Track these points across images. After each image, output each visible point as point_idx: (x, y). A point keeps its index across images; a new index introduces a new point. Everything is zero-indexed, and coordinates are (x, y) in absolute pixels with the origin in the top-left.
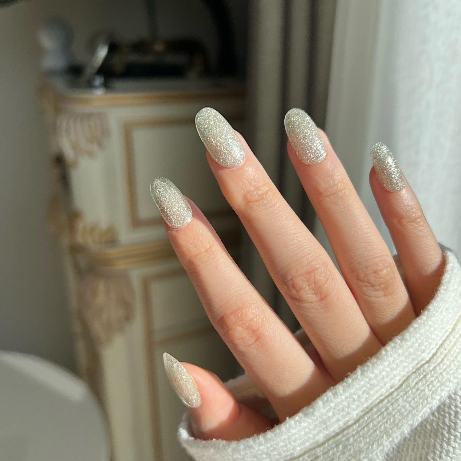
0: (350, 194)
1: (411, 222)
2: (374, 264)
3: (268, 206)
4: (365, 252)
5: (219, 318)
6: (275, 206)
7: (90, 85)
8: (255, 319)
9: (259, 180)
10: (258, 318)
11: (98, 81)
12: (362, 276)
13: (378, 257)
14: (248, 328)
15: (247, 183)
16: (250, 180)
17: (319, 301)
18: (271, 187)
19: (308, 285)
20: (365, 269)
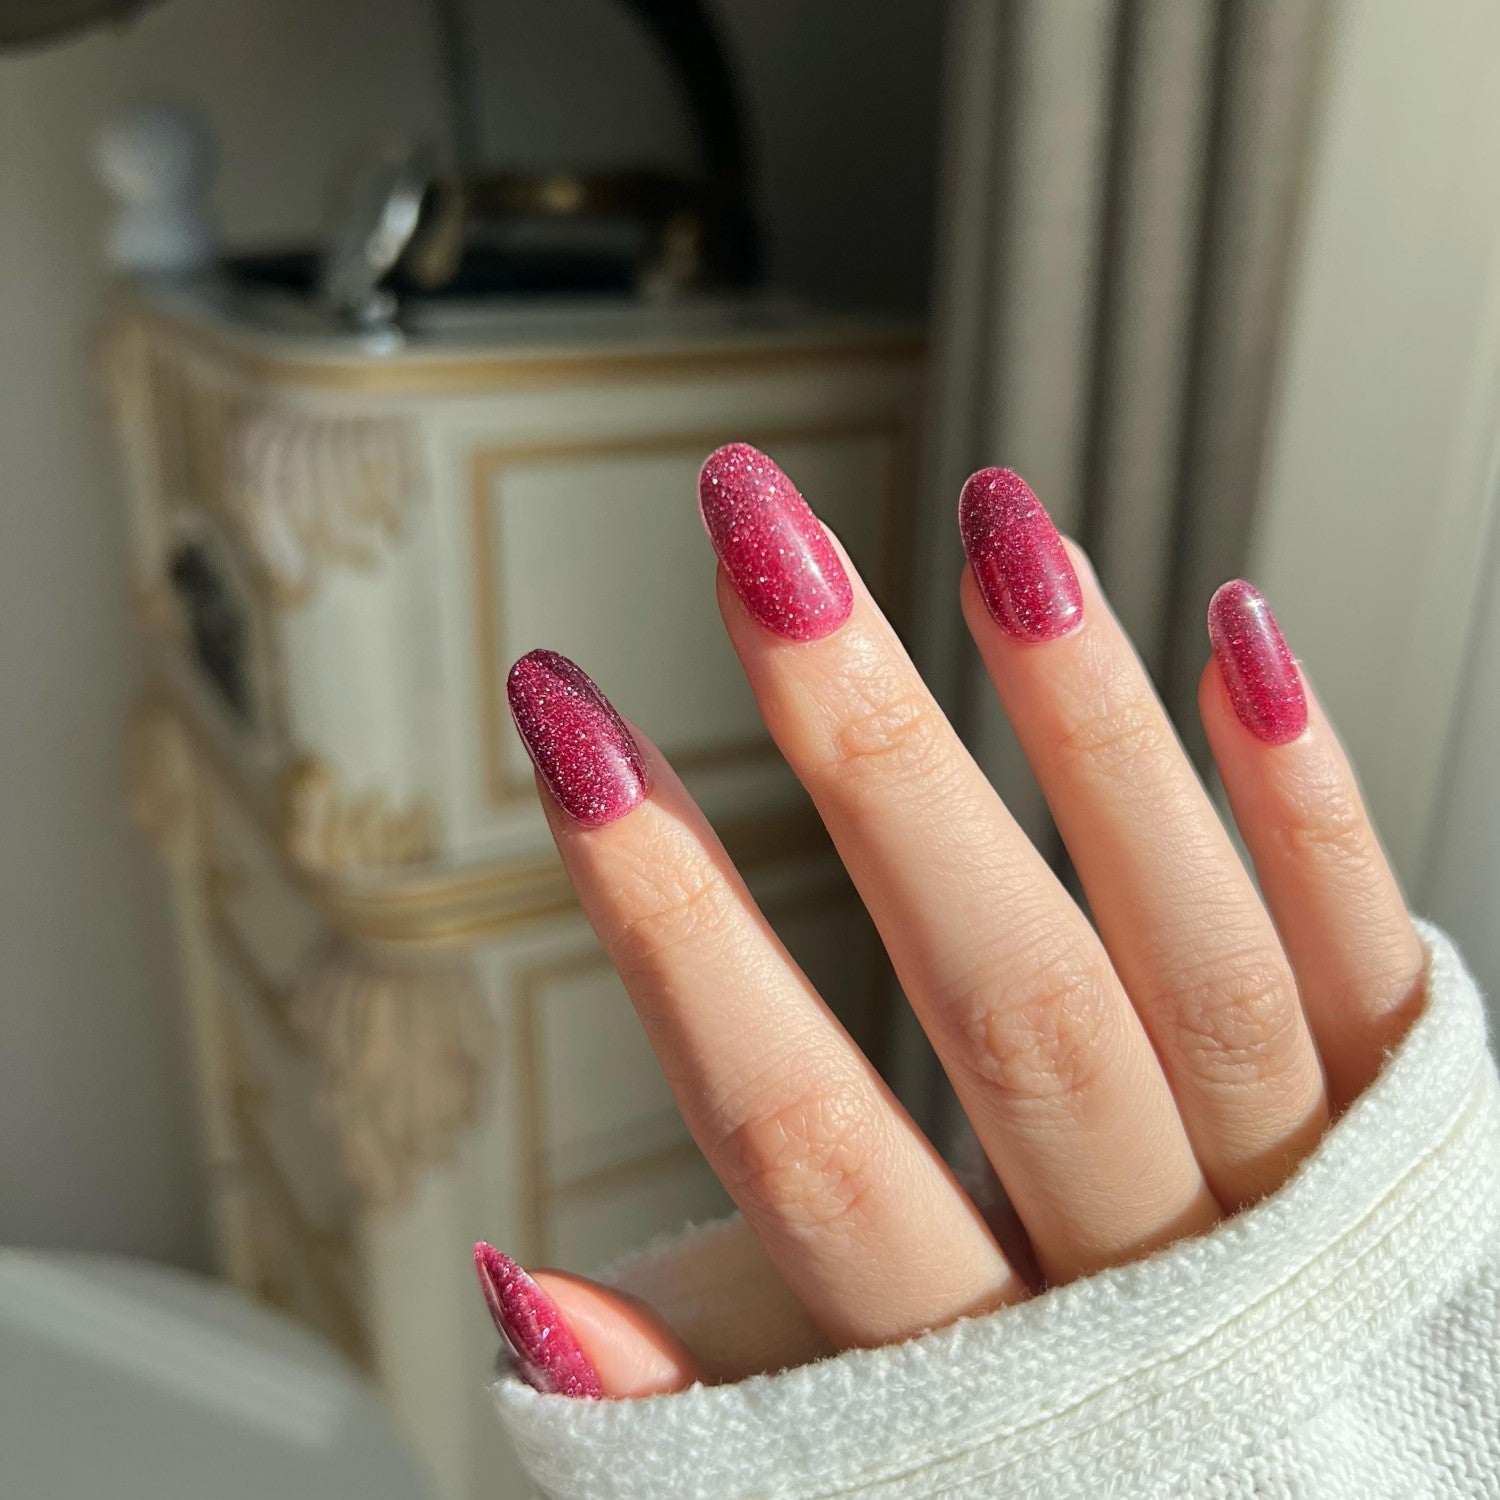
0: (1160, 746)
1: (1325, 839)
2: (1234, 974)
3: (918, 771)
4: (1207, 934)
5: (729, 1129)
6: (941, 773)
7: (348, 323)
8: (855, 1136)
9: (889, 684)
10: (861, 1131)
11: (377, 310)
12: (1195, 1013)
13: (1245, 952)
14: (831, 1165)
15: (853, 691)
16: (863, 682)
17: (1066, 1092)
18: (927, 706)
19: (1040, 1042)
20: (1206, 990)
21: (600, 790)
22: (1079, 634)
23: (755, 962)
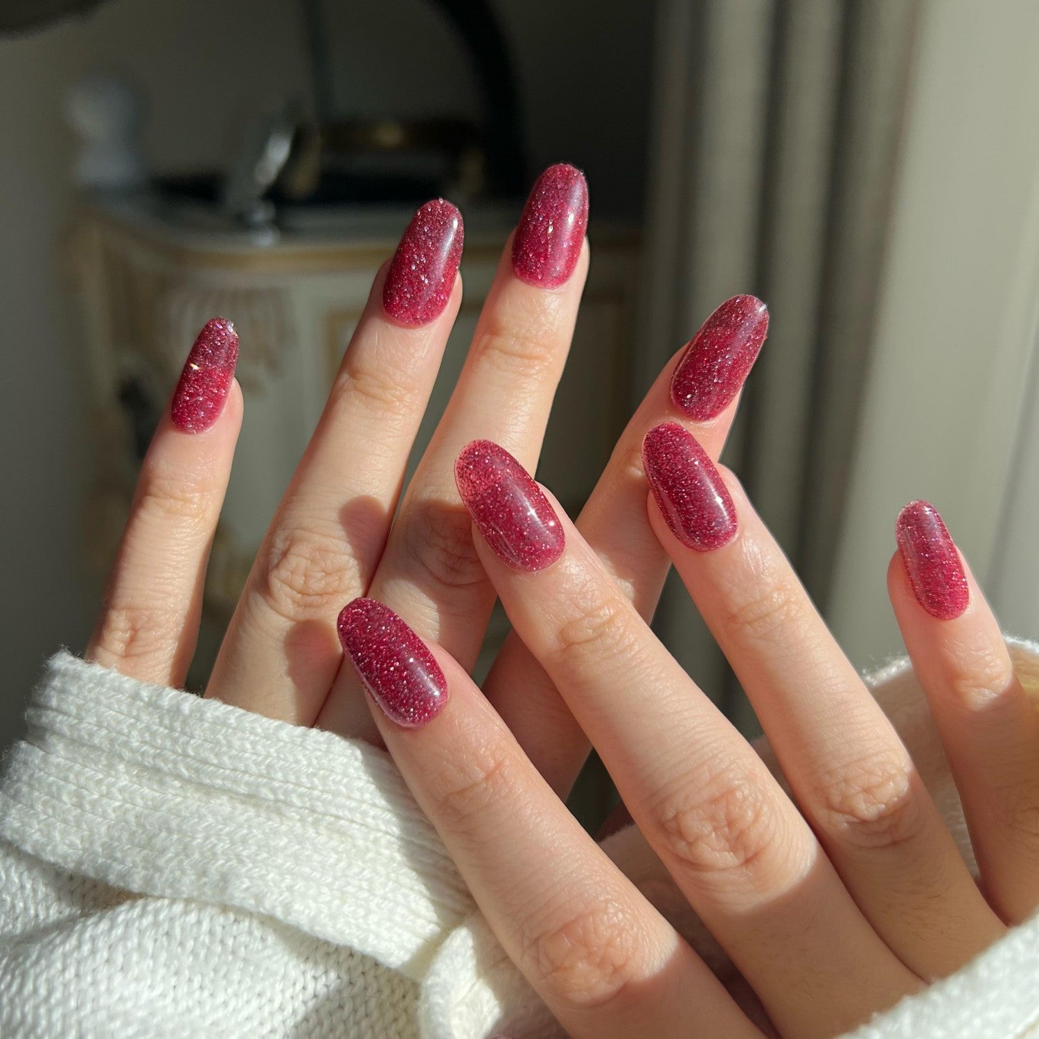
2: (863, 772)
3: (616, 651)
4: (842, 747)
6: (632, 650)
7: (241, 224)
8: (619, 939)
10: (623, 936)
11: (261, 215)
12: (836, 800)
13: (872, 755)
14: (603, 963)
18: (620, 606)
19: (715, 829)
20: (843, 784)
21: (413, 703)
22: (736, 542)
23: (537, 818)
